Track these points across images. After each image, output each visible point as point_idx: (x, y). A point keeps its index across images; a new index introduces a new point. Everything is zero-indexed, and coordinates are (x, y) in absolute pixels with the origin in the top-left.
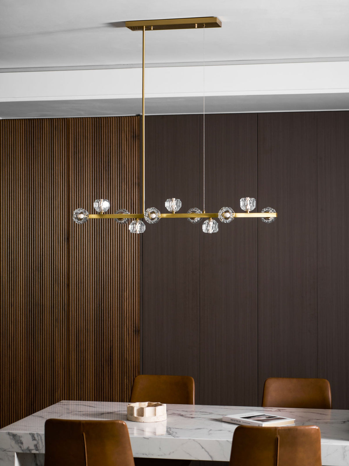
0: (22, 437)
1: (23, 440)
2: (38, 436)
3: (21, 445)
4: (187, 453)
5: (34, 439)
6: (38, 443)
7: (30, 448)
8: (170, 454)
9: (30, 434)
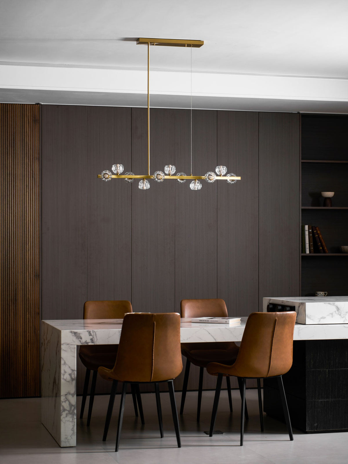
0: (81, 334)
1: (82, 336)
2: (93, 333)
3: (81, 340)
4: (199, 338)
5: (90, 335)
6: (93, 337)
7: (87, 341)
8: (187, 339)
9: (87, 331)
